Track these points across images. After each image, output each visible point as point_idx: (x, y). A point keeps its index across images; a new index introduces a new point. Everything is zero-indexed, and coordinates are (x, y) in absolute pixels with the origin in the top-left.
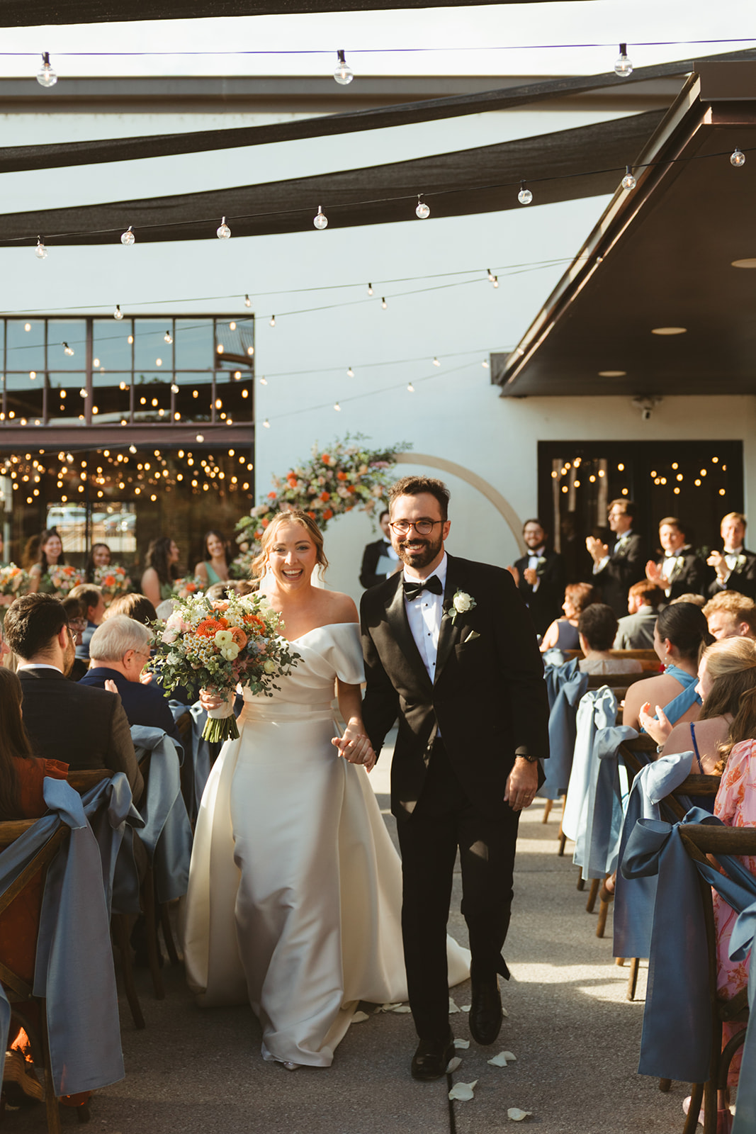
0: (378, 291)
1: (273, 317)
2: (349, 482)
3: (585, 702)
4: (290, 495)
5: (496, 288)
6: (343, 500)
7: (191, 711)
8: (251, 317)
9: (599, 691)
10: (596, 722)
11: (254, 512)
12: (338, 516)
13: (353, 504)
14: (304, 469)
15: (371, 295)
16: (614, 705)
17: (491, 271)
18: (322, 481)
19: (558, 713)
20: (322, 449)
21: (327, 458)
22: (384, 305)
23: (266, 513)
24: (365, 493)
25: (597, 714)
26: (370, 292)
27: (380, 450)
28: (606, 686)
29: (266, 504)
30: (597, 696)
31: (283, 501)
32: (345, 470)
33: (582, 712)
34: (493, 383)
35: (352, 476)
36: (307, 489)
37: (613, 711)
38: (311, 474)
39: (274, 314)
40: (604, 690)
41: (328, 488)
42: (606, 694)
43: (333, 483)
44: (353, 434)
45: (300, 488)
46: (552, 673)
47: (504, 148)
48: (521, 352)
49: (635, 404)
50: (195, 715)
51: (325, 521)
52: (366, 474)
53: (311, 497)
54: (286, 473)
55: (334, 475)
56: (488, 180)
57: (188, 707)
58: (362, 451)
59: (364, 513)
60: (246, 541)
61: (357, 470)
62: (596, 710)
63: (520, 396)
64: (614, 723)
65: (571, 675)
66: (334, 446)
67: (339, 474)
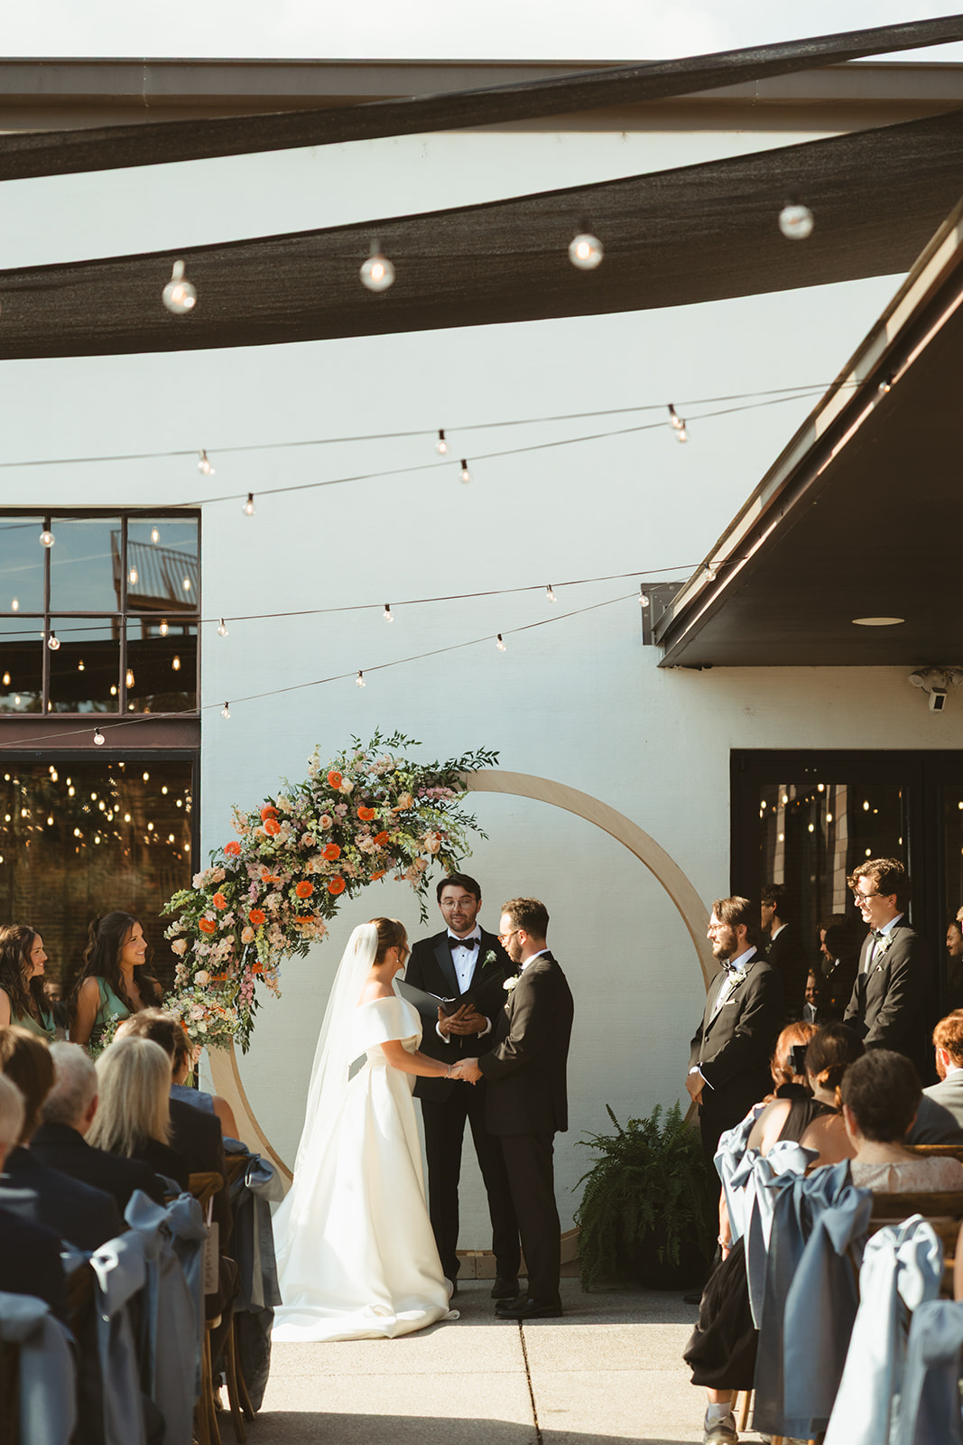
0: (456, 446)
1: (251, 496)
2: (379, 823)
3: (877, 1248)
4: (266, 849)
5: (681, 441)
6: (366, 857)
7: (94, 1262)
8: (195, 513)
9: (905, 1225)
10: (901, 1288)
11: (198, 881)
12: (355, 890)
13: (384, 867)
14: (293, 799)
15: (442, 454)
16: (938, 1254)
17: (675, 408)
18: (326, 822)
19: (813, 1268)
20: (327, 762)
21: (337, 779)
22: (466, 475)
23: (223, 882)
24: (409, 846)
25: (902, 1274)
26: (442, 446)
27: (435, 766)
28: (917, 1217)
29: (220, 864)
30: (902, 1236)
31: (253, 861)
32: (371, 803)
33: (872, 1268)
34: (646, 641)
35: (385, 813)
36: (299, 838)
37: (936, 1268)
38: (307, 809)
39: (252, 492)
40: (916, 1224)
41: (339, 836)
42: (922, 1232)
43: (347, 826)
44: (388, 734)
45: (285, 835)
46: (792, 1188)
47: (691, 177)
48: (709, 575)
49: (913, 679)
50: (101, 1271)
51: (333, 898)
52: (408, 811)
53: (307, 853)
54: (257, 805)
55: (348, 811)
56: (657, 240)
57: (88, 1254)
58: (402, 766)
59: (406, 882)
60: (181, 935)
61: (393, 803)
62: (900, 1266)
63: (697, 665)
64: (936, 1290)
65: (836, 1193)
66: (351, 756)
67: (360, 810)
